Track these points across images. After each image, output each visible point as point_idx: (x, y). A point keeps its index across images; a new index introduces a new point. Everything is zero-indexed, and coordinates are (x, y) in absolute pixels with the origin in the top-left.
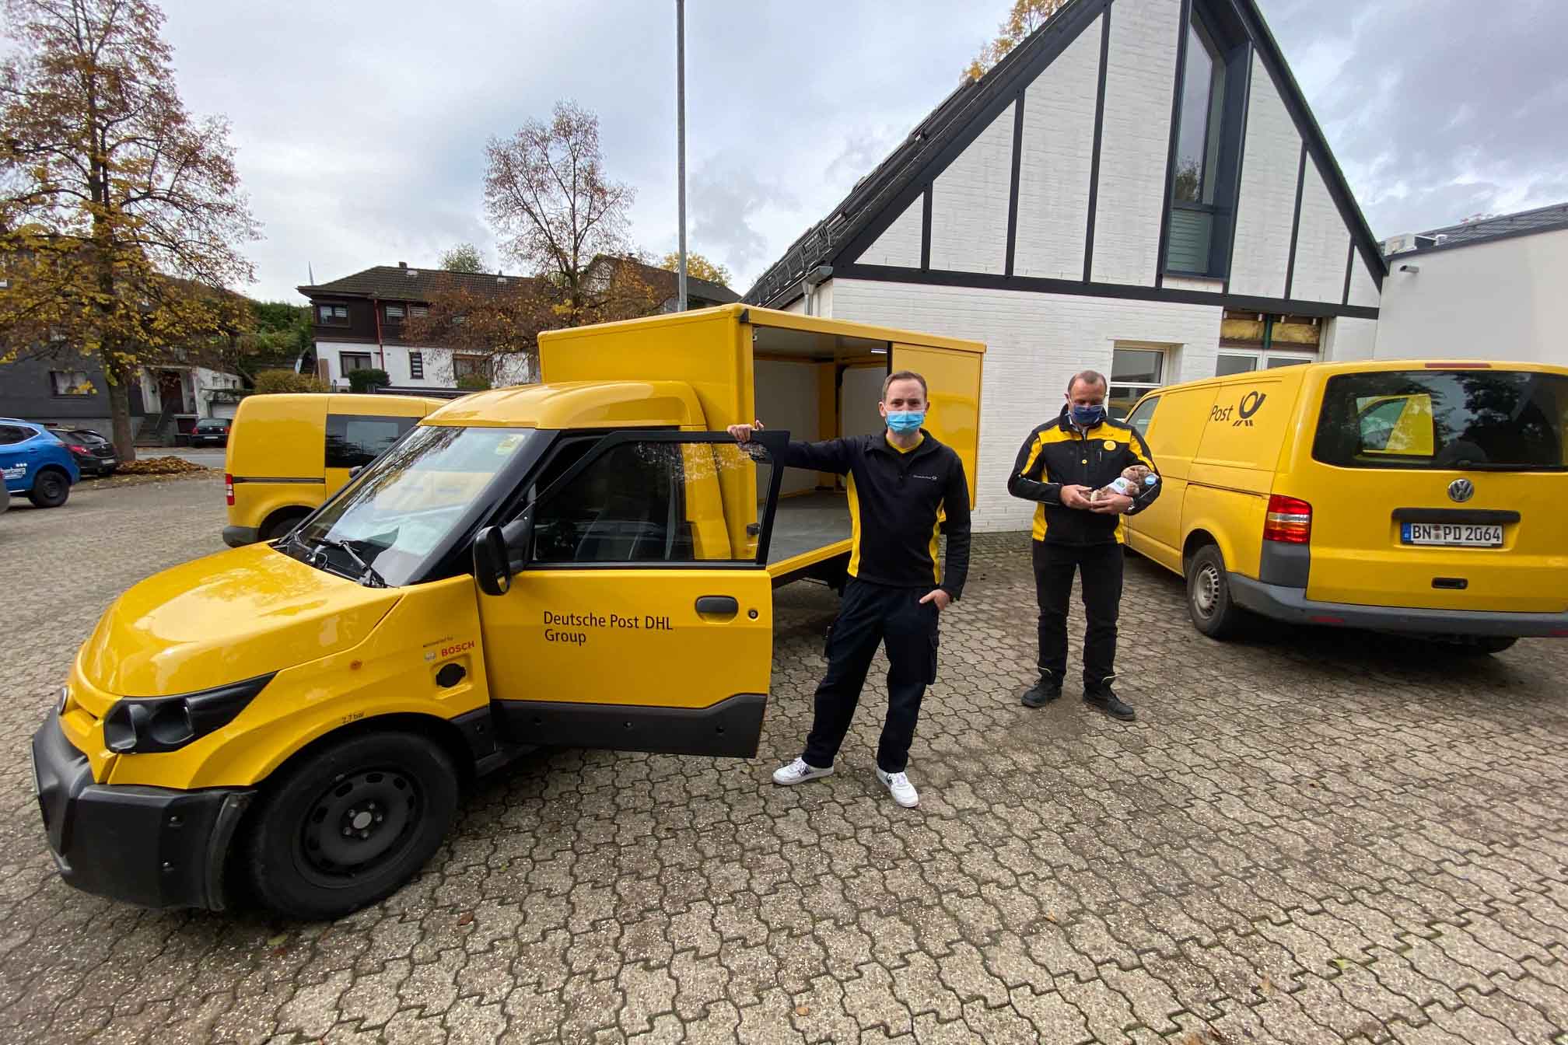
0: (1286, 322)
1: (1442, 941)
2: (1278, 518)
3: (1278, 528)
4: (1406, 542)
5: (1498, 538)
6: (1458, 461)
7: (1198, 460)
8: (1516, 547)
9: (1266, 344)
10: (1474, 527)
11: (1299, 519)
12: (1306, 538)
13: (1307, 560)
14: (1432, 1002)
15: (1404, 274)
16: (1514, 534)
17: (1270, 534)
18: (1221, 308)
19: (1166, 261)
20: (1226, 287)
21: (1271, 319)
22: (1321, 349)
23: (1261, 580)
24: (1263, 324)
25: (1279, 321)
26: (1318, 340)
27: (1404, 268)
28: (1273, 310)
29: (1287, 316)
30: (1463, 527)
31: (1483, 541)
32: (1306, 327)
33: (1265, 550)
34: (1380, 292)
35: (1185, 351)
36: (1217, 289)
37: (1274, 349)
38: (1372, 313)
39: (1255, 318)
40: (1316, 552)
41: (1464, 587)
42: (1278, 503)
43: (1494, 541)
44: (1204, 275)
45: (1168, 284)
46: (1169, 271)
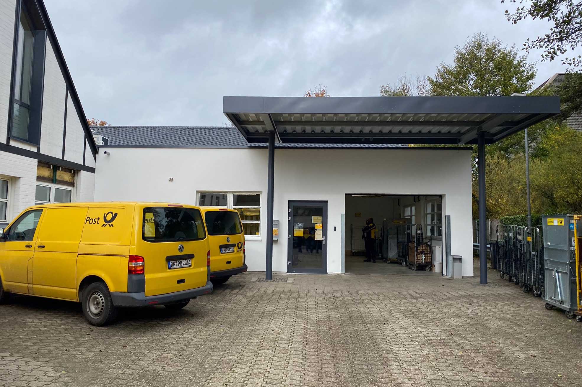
0: (62, 170)
1: (236, 371)
2: (133, 264)
3: (134, 269)
4: (170, 268)
5: (190, 263)
6: (179, 238)
7: (81, 243)
8: (194, 266)
9: (54, 181)
10: (185, 261)
11: (140, 264)
12: (143, 271)
13: (144, 281)
14: (244, 381)
15: (105, 155)
16: (193, 261)
17: (130, 272)
18: (37, 160)
19: (12, 131)
20: (39, 149)
21: (56, 168)
22: (75, 185)
23: (128, 292)
24: (52, 170)
25: (59, 170)
26: (74, 181)
27: (105, 153)
28: (57, 164)
29: (62, 167)
30: (182, 261)
31: (187, 265)
32: (69, 174)
33: (130, 279)
34: (95, 161)
35: (22, 181)
36: (35, 150)
37: (58, 184)
38: (92, 170)
39: (50, 167)
40: (147, 276)
41: (184, 282)
42: (133, 258)
43: (189, 265)
44: (26, 141)
45: (12, 143)
46: (13, 136)
